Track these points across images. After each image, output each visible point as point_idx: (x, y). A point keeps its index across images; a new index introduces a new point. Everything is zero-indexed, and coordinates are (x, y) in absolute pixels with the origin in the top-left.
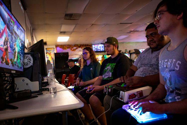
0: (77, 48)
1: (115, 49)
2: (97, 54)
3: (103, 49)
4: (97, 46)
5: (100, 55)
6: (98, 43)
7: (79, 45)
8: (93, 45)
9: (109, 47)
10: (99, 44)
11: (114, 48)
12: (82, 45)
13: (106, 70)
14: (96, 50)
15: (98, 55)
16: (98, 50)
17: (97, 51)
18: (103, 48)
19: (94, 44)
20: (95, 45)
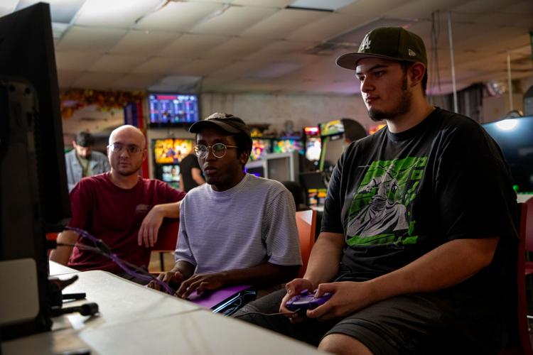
0: (77, 107)
1: (413, 85)
2: (171, 133)
3: (192, 116)
4: (167, 101)
5: (183, 139)
6: (173, 89)
7: (91, 93)
8: (152, 97)
9: (384, 72)
10: (177, 93)
11: (409, 82)
12: (103, 93)
13: (364, 192)
14: (165, 117)
15: (174, 139)
16: (173, 120)
17: (169, 121)
18: (192, 112)
19: (156, 94)
20: (159, 96)
